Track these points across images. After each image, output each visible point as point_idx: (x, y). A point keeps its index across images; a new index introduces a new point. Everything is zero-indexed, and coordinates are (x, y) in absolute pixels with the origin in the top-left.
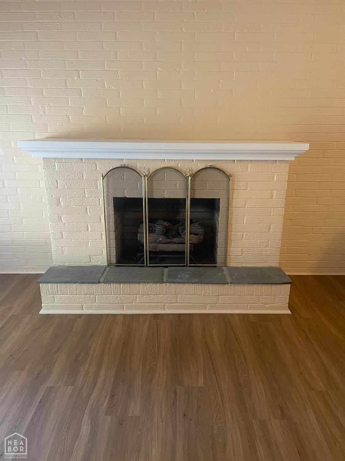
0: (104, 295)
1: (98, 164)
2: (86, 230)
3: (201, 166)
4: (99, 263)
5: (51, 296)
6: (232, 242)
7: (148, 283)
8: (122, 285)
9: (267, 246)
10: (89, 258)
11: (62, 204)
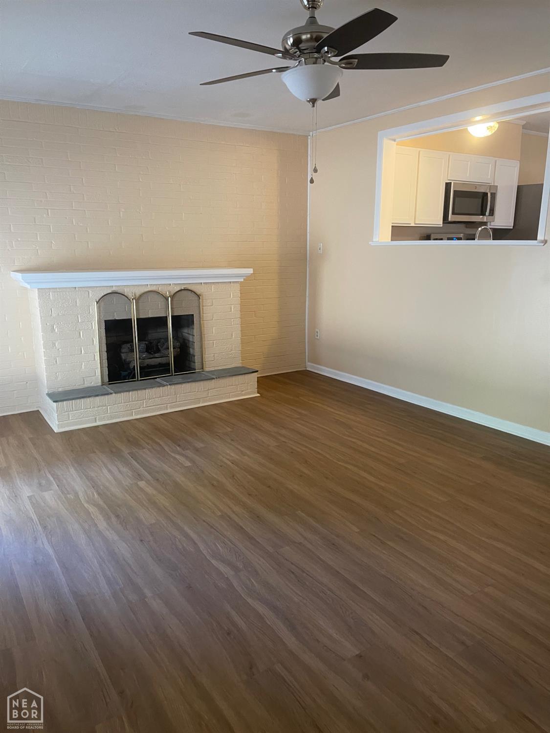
0: (116, 404)
1: (90, 292)
2: (80, 353)
3: (177, 289)
4: (93, 384)
5: (66, 413)
6: (206, 350)
7: (152, 388)
8: (131, 393)
9: (232, 350)
10: (82, 380)
11: (56, 330)
